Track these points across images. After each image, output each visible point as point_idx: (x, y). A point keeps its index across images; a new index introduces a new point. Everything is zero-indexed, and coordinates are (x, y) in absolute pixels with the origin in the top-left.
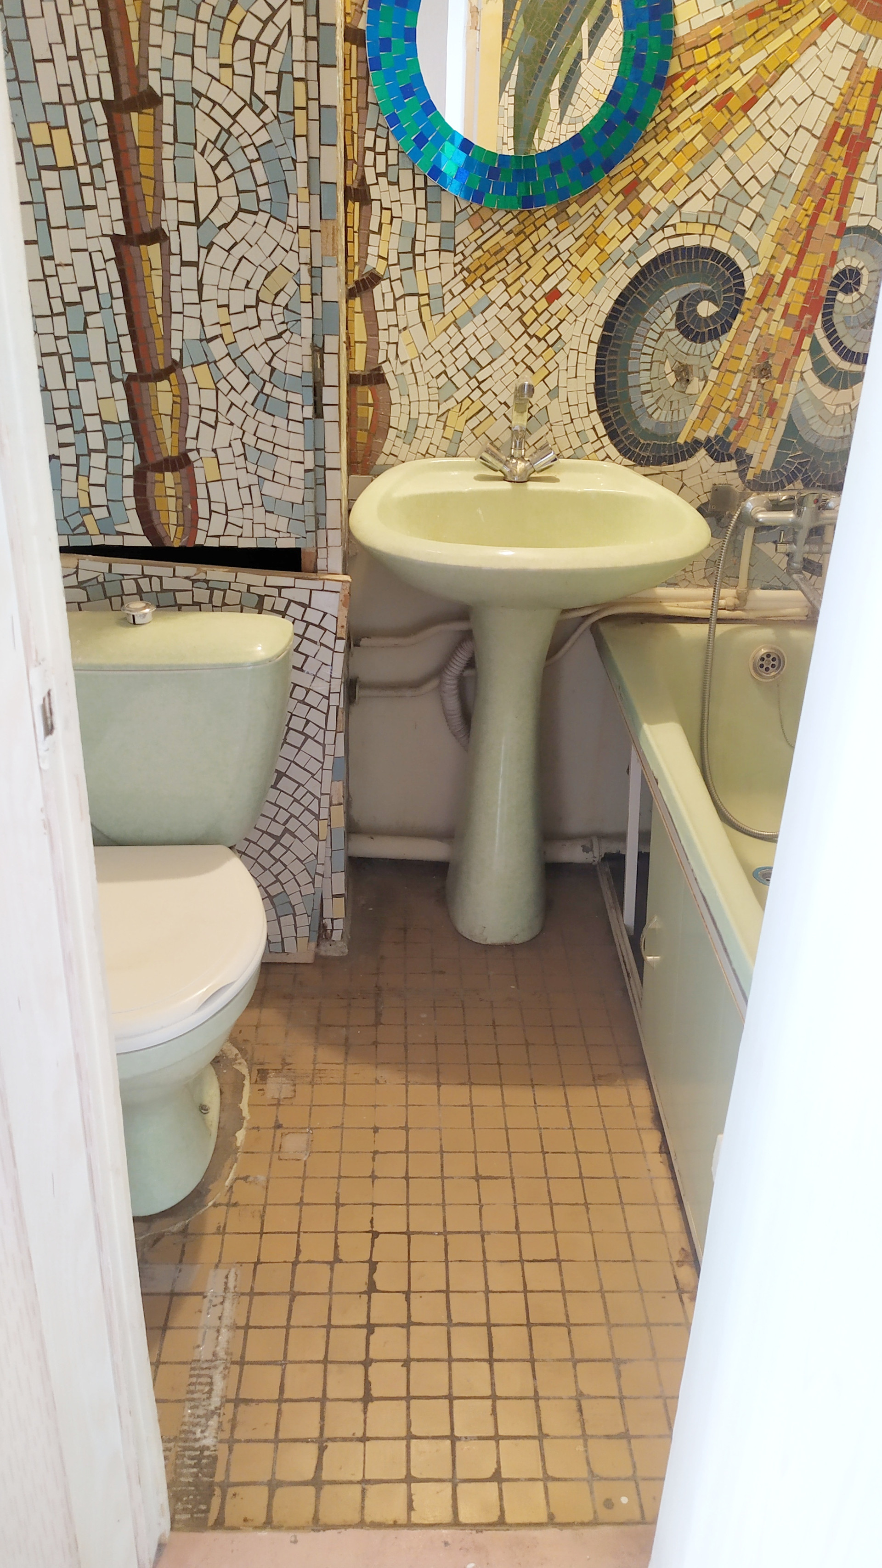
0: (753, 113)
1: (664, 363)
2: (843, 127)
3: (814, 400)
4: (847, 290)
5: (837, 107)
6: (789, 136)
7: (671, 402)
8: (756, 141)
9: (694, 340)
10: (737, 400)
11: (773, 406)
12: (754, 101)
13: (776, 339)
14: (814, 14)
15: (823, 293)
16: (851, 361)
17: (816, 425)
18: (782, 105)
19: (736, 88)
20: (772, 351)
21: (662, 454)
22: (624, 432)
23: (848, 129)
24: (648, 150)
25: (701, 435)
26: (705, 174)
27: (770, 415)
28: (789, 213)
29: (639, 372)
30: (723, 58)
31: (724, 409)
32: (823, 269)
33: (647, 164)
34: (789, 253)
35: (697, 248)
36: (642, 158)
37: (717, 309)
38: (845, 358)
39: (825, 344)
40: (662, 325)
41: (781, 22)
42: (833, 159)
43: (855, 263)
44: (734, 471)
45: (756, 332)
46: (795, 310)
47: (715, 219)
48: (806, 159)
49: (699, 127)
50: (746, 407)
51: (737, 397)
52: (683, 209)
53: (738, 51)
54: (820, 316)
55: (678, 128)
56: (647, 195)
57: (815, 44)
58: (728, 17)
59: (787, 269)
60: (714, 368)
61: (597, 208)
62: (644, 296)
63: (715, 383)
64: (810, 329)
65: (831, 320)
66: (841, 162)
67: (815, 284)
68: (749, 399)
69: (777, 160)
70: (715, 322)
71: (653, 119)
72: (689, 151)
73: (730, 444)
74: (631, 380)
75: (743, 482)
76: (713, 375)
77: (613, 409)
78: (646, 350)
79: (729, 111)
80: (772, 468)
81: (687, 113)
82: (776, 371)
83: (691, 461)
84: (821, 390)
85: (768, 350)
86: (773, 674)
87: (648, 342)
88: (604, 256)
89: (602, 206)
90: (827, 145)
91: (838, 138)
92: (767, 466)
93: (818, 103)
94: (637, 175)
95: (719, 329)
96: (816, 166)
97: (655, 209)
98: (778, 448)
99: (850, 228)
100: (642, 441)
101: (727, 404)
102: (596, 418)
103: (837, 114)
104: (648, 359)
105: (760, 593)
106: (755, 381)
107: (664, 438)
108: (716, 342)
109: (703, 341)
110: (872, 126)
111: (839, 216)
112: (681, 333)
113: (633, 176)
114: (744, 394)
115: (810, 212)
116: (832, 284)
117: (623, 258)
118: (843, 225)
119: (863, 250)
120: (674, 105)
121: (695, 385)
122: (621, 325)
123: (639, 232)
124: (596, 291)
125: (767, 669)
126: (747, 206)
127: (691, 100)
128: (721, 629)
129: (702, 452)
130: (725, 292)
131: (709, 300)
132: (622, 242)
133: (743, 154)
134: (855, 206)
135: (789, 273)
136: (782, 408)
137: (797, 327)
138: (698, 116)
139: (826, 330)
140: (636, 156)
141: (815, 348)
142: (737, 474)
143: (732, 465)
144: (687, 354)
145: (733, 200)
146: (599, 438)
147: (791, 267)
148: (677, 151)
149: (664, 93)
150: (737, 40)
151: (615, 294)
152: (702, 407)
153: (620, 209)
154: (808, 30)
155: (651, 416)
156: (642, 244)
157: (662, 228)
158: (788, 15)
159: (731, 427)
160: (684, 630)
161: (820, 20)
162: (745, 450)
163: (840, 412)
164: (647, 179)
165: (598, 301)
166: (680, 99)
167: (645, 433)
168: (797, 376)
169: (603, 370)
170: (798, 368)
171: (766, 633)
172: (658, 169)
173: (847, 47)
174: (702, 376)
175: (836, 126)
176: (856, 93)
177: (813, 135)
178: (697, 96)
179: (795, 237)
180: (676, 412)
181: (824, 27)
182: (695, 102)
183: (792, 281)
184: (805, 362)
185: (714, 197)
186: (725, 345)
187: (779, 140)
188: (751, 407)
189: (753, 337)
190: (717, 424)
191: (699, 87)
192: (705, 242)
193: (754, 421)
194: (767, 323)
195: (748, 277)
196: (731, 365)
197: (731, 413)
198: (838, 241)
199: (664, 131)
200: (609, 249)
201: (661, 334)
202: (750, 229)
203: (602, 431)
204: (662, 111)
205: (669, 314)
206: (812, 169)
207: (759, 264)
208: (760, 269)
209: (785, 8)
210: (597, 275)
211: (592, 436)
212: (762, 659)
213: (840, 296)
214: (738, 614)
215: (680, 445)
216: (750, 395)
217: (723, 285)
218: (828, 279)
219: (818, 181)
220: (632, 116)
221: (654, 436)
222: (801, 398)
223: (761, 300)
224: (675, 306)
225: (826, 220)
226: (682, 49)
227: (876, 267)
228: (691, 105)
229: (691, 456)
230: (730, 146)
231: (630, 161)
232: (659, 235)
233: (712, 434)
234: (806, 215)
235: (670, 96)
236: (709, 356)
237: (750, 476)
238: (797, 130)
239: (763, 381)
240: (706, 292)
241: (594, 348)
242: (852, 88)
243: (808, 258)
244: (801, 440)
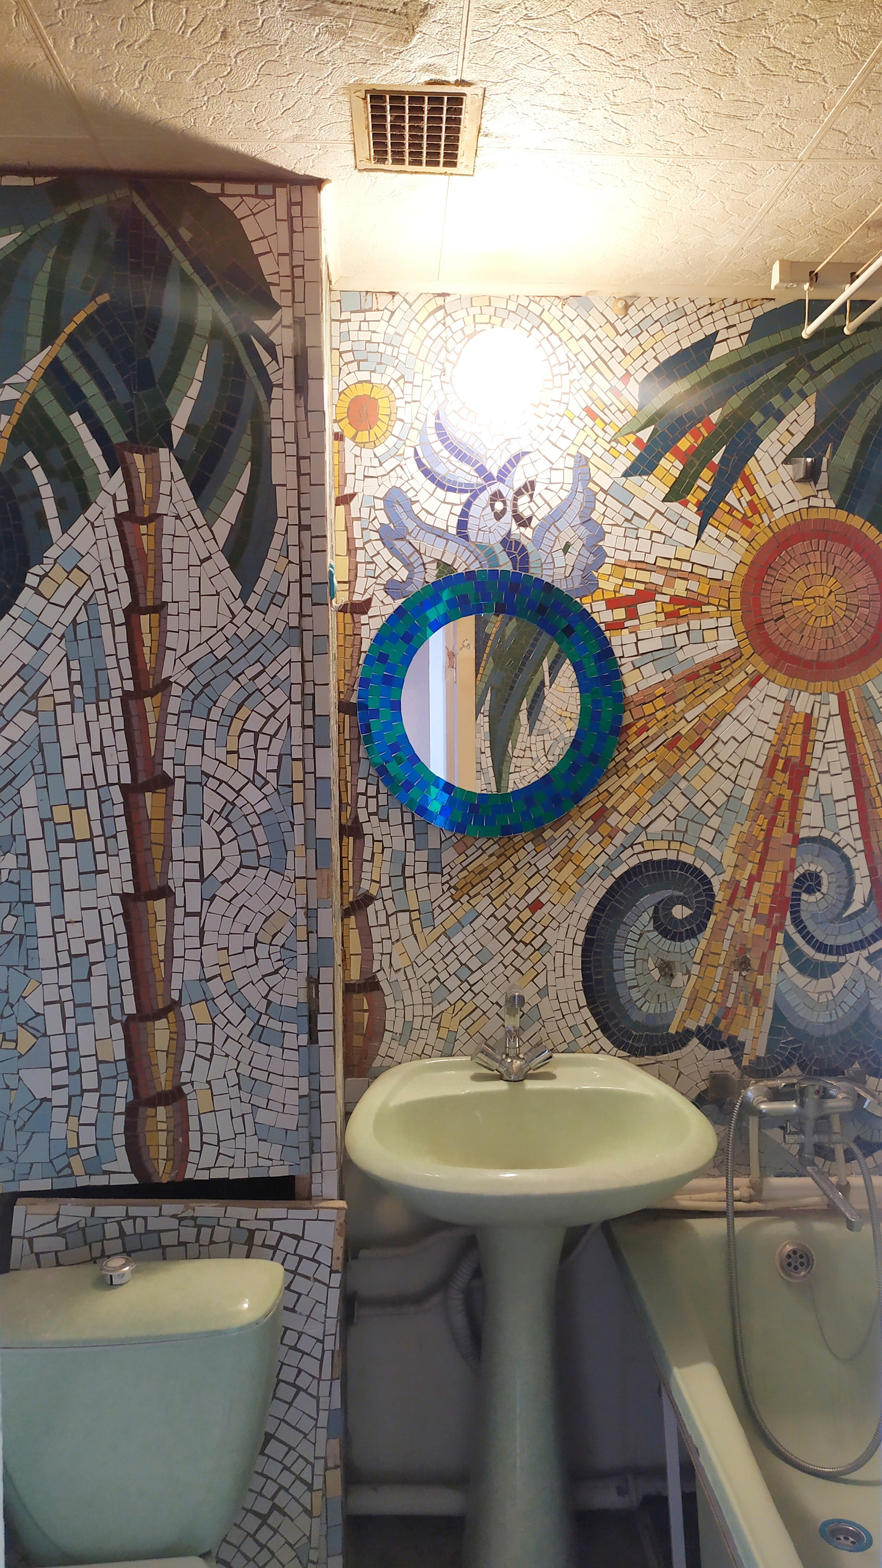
0: (701, 750)
1: (647, 961)
2: (782, 758)
3: (795, 988)
4: (810, 891)
5: (774, 743)
6: (735, 767)
7: (659, 995)
8: (707, 773)
9: (673, 939)
10: (721, 991)
11: (757, 996)
12: (701, 741)
13: (750, 935)
14: (743, 675)
15: (788, 894)
16: (825, 952)
17: (802, 1012)
18: (725, 744)
19: (683, 732)
20: (749, 946)
21: (656, 1044)
22: (616, 1025)
23: (787, 760)
24: (611, 783)
25: (692, 1025)
26: (664, 800)
27: (756, 1004)
28: (745, 829)
29: (623, 970)
30: (668, 710)
31: (710, 999)
32: (784, 874)
33: (612, 795)
34: (750, 862)
35: (665, 861)
36: (606, 790)
37: (691, 912)
38: (819, 950)
39: (798, 938)
40: (641, 928)
41: (715, 682)
42: (778, 784)
43: (813, 868)
44: (729, 1058)
45: (730, 930)
46: (764, 910)
47: (678, 836)
48: (754, 784)
49: (654, 764)
50: (731, 998)
51: (721, 988)
52: (649, 830)
53: (681, 705)
54: (788, 913)
55: (635, 765)
56: (614, 819)
57: (747, 697)
58: (669, 680)
59: (751, 876)
60: (695, 963)
61: (570, 832)
62: (621, 903)
63: (699, 977)
64: (781, 927)
65: (799, 917)
66: (785, 786)
67: (779, 887)
68: (733, 990)
69: (728, 786)
70: (690, 923)
71: (613, 759)
72: (648, 783)
73: (720, 1032)
74: (617, 977)
75: (740, 1068)
76: (695, 969)
77: (602, 1004)
78: (627, 949)
79: (680, 750)
80: (766, 1054)
81: (643, 753)
82: (755, 964)
83: (685, 1050)
84: (801, 980)
85: (745, 945)
86: (803, 1272)
87: (629, 942)
88: (579, 872)
89: (574, 830)
90: (770, 771)
91: (780, 766)
92: (761, 1052)
93: (756, 742)
94: (604, 804)
95: (695, 928)
96: (763, 789)
97: (623, 830)
98: (769, 1034)
99: (803, 838)
100: (634, 1033)
101: (713, 995)
102: (586, 1013)
103: (775, 748)
104: (632, 957)
105: (775, 1181)
106: (736, 974)
107: (656, 1029)
108: (694, 941)
109: (681, 940)
110: (808, 757)
111: (791, 829)
112: (660, 933)
113: (600, 804)
114: (727, 986)
115: (764, 827)
116: (795, 886)
117: (598, 872)
118: (796, 836)
119: (818, 856)
120: (630, 747)
121: (679, 979)
122: (602, 928)
123: (610, 850)
124: (575, 900)
125: (796, 1267)
126: (706, 825)
127: (645, 743)
128: (740, 1223)
129: (695, 1041)
130: (696, 897)
131: (683, 904)
132: (595, 859)
133: (697, 783)
134: (805, 821)
135: (752, 879)
136: (767, 998)
137: (768, 924)
138: (653, 755)
139: (796, 926)
140: (601, 789)
141: (789, 943)
142: (732, 1061)
143: (725, 1052)
144: (668, 952)
145: (692, 820)
146: (591, 1032)
147: (754, 873)
148: (636, 783)
149: (621, 739)
150: (679, 697)
151: (594, 902)
152: (689, 999)
153: (591, 832)
154: (739, 687)
155: (640, 1009)
156: (615, 860)
157: (631, 846)
158: (720, 677)
159: (720, 1017)
161: (748, 679)
162: (736, 1037)
163: (823, 999)
164: (613, 807)
165: (579, 909)
166: (634, 743)
167: (637, 1025)
168: (775, 968)
169: (590, 969)
170: (776, 960)
171: (789, 1227)
172: (623, 799)
173: (775, 698)
174: (684, 971)
175: (776, 758)
176: (790, 732)
177: (757, 766)
178: (649, 740)
179: (754, 848)
180: (664, 1005)
181: (752, 684)
182: (648, 745)
183: (756, 885)
184: (781, 954)
185: (675, 819)
186: (703, 944)
187: (727, 770)
188: (736, 997)
189: (729, 934)
190: (706, 1013)
191: (651, 733)
192: (672, 856)
193: (741, 1010)
194: (740, 922)
195: (716, 883)
196: (711, 959)
197: (717, 1003)
198: (794, 849)
199: (622, 768)
200: (584, 865)
201: (641, 935)
202: (711, 843)
203: (593, 1024)
204: (620, 753)
205: (646, 917)
206: (760, 792)
207: (724, 872)
208: (727, 876)
209: (717, 672)
210: (576, 887)
211: (584, 1030)
212: (789, 1256)
213: (804, 896)
214: (755, 1205)
215: (672, 1035)
216: (734, 986)
217: (694, 890)
218: (790, 883)
219: (767, 801)
220: (594, 758)
221: (646, 1028)
222: (784, 988)
223: (731, 902)
224: (651, 911)
225: (779, 833)
226: (632, 705)
227: (833, 870)
228: (645, 747)
229: (684, 1045)
230: (684, 777)
231: (596, 793)
232: (629, 852)
233: (702, 1024)
234: (762, 830)
235: (625, 741)
236: (689, 952)
237: (745, 1062)
238: (742, 763)
239: (744, 973)
240: (678, 897)
241: (578, 950)
242: (785, 729)
243: (768, 865)
244: (790, 1026)
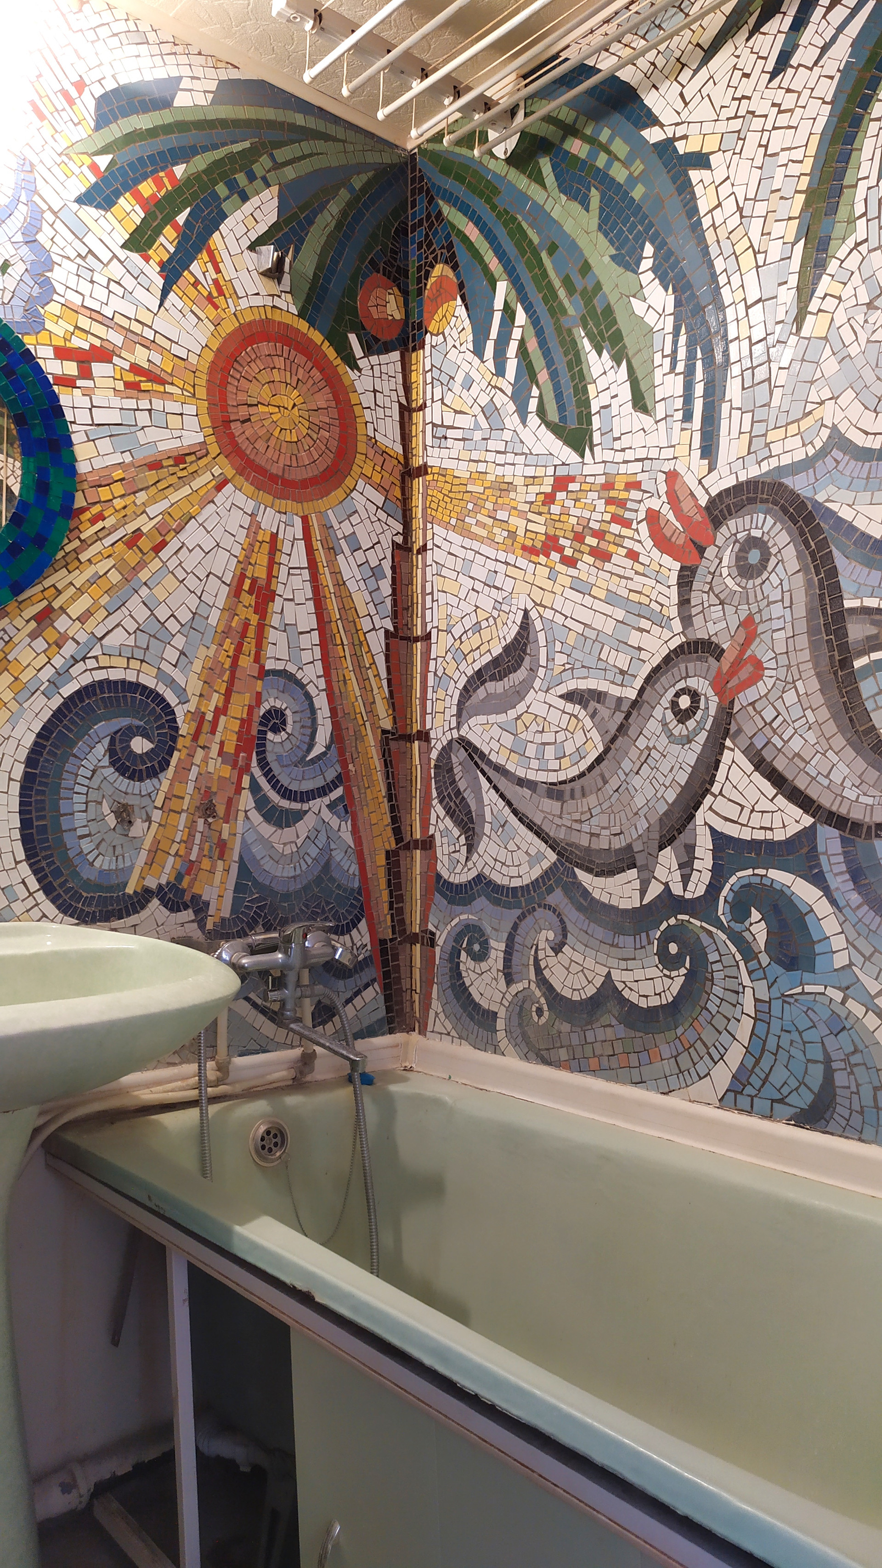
0: (164, 554)
1: (100, 803)
2: (248, 578)
3: (261, 839)
4: (276, 730)
5: (241, 559)
6: (201, 580)
7: (114, 847)
8: (170, 582)
9: (131, 778)
10: (185, 842)
11: (222, 847)
12: (163, 544)
13: (216, 777)
14: (208, 477)
15: (254, 732)
16: (289, 799)
17: (267, 865)
18: (190, 551)
19: (145, 530)
20: (214, 789)
21: (110, 908)
22: (62, 885)
23: (254, 581)
24: (59, 578)
25: (152, 883)
26: (123, 608)
27: (221, 857)
28: (211, 653)
29: (72, 814)
30: (129, 500)
31: (173, 852)
32: (251, 709)
33: (59, 592)
34: (216, 691)
35: (123, 682)
36: (54, 585)
37: (151, 746)
38: (283, 796)
39: (263, 782)
40: (95, 762)
41: (179, 478)
42: (244, 606)
43: (278, 704)
44: (193, 921)
45: (194, 771)
46: (230, 748)
47: (139, 654)
48: (221, 602)
49: (111, 562)
50: (196, 849)
51: (185, 838)
52: (104, 642)
53: (142, 497)
54: (254, 753)
55: (89, 560)
56: (62, 623)
57: (213, 502)
58: (128, 464)
59: (216, 708)
60: (156, 808)
61: (6, 632)
62: (70, 730)
63: (160, 825)
64: (247, 769)
65: (265, 758)
66: (251, 610)
67: (245, 723)
68: (197, 841)
69: (193, 602)
70: (151, 760)
71: (62, 548)
72: (104, 584)
73: (184, 891)
74: (65, 823)
75: (203, 933)
76: (157, 815)
77: (45, 858)
78: (78, 788)
79: (141, 550)
80: (231, 915)
81: (97, 547)
82: (221, 810)
83: (144, 914)
84: (267, 830)
85: (210, 788)
86: (278, 1154)
87: (80, 780)
88: (18, 686)
89: (12, 631)
90: (237, 591)
91: (246, 586)
92: (226, 913)
93: (223, 555)
94: (50, 603)
95: (157, 766)
96: (230, 610)
97: (73, 639)
98: (234, 892)
99: (269, 670)
100: (85, 895)
101: (175, 846)
102: (25, 869)
103: (242, 566)
104: (83, 799)
105: (242, 1061)
106: (201, 822)
107: (110, 889)
108: (155, 781)
109: (141, 780)
110: (274, 580)
111: (257, 659)
112: (117, 770)
113: (45, 603)
114: (191, 835)
115: (231, 654)
116: (261, 724)
117: (42, 688)
118: (262, 667)
119: (283, 692)
120: (83, 537)
121: (138, 827)
122: (47, 761)
123: (58, 661)
124: (12, 721)
125: (270, 1150)
126: (169, 643)
127: (101, 535)
128: (212, 1111)
129: (155, 902)
130: (158, 728)
131: (143, 736)
132: (39, 671)
133: (159, 592)
134: (270, 651)
135: (220, 712)
136: (232, 849)
137: (234, 765)
138: (110, 551)
139: (262, 768)
140: (47, 583)
141: (255, 787)
142: (195, 925)
143: (188, 915)
144: (126, 793)
145: (154, 636)
146: (31, 894)
147: (220, 705)
148: (91, 582)
149: (72, 524)
150: (140, 487)
151: (37, 727)
152: (149, 851)
153: (33, 636)
154: (205, 490)
155: (92, 864)
156: (62, 675)
157: (84, 659)
158: (184, 473)
159: (183, 872)
160: (168, 1119)
161: (214, 482)
162: (201, 896)
163: (287, 851)
164: (61, 608)
165: (17, 733)
166: (89, 532)
167: (87, 885)
168: (241, 815)
169: (30, 812)
170: (241, 807)
171: (260, 1106)
172: (73, 599)
173: (242, 510)
174: (144, 817)
175: (242, 577)
176: (256, 550)
177: (223, 582)
178: (106, 532)
179: (221, 676)
180: (120, 858)
181: (219, 488)
182: (105, 537)
183: (223, 719)
184: (246, 800)
185: (135, 632)
186: (165, 785)
187: (192, 582)
188: (201, 849)
189: (193, 775)
190: (168, 868)
191: (109, 523)
192: (131, 677)
193: (206, 864)
194: (205, 760)
195: (180, 713)
196: (174, 804)
197: (180, 856)
198: (259, 682)
199: (72, 562)
200: (24, 677)
201: (94, 772)
202: (175, 666)
203: (33, 884)
204: (70, 541)
205: (101, 749)
206: (227, 614)
207: (188, 701)
208: (191, 706)
209: (182, 466)
210: (14, 705)
211: (22, 892)
212: (263, 1139)
213: (270, 736)
214: (222, 1089)
215: (129, 896)
216: (198, 836)
217: (155, 721)
218: (256, 719)
219: (234, 625)
220: (40, 541)
221: (99, 887)
222: (250, 838)
223: (196, 737)
224: (106, 742)
225: (245, 661)
226: (85, 486)
227: (297, 708)
228: (101, 539)
229: (143, 907)
230: (145, 584)
231: (39, 588)
232: (80, 666)
233: (163, 881)
234: (228, 656)
235: (77, 528)
236: (149, 795)
237: (209, 926)
238: (208, 576)
239: (210, 820)
240: (138, 727)
241: (16, 788)
242: (252, 545)
243: (234, 697)
244: (255, 882)
